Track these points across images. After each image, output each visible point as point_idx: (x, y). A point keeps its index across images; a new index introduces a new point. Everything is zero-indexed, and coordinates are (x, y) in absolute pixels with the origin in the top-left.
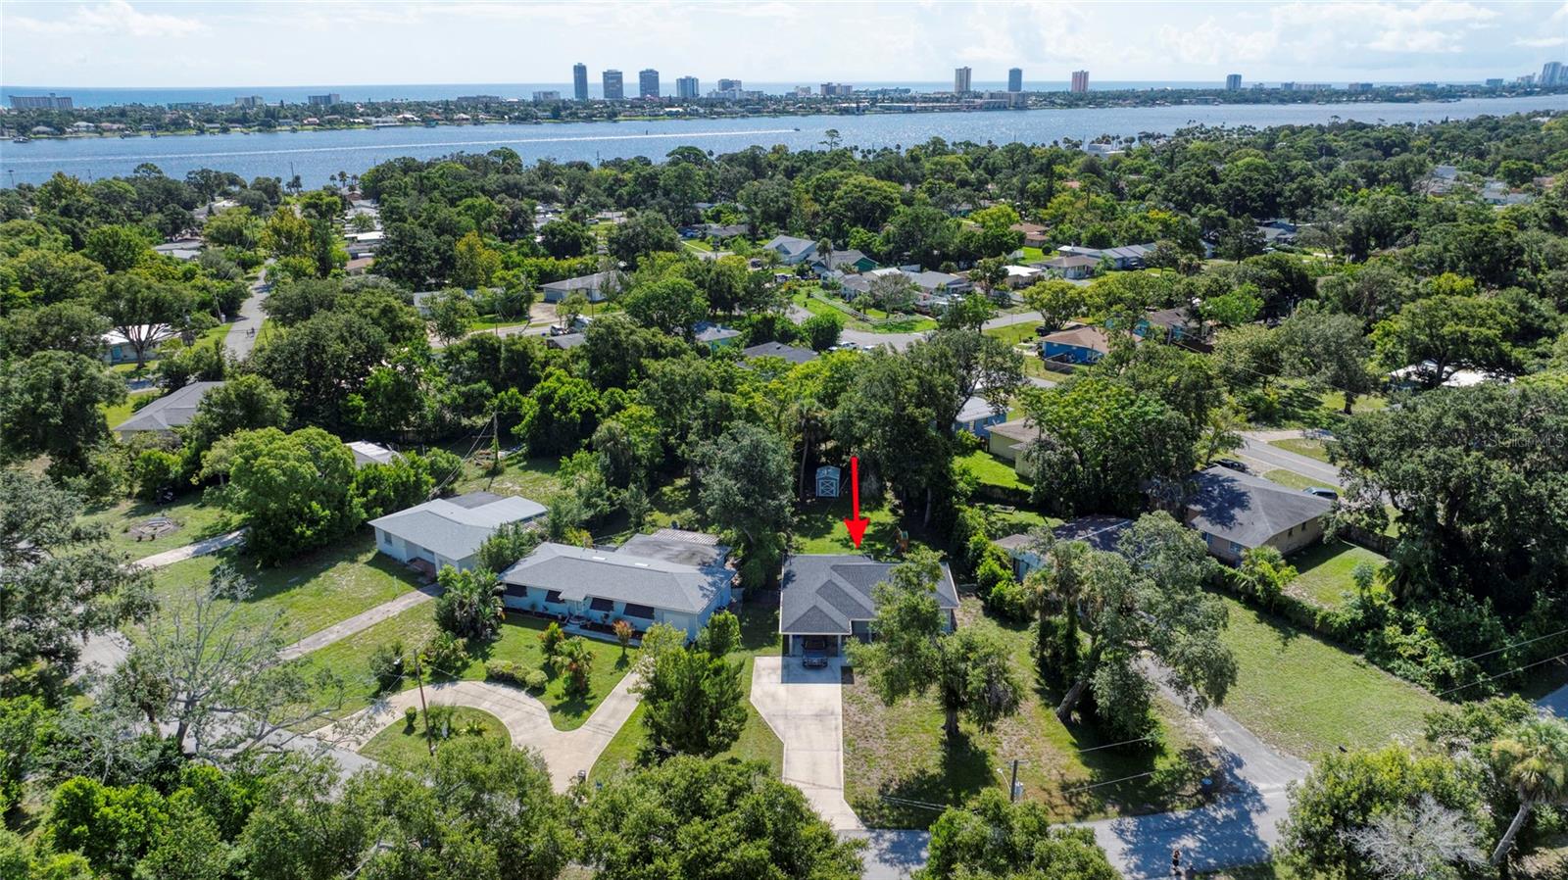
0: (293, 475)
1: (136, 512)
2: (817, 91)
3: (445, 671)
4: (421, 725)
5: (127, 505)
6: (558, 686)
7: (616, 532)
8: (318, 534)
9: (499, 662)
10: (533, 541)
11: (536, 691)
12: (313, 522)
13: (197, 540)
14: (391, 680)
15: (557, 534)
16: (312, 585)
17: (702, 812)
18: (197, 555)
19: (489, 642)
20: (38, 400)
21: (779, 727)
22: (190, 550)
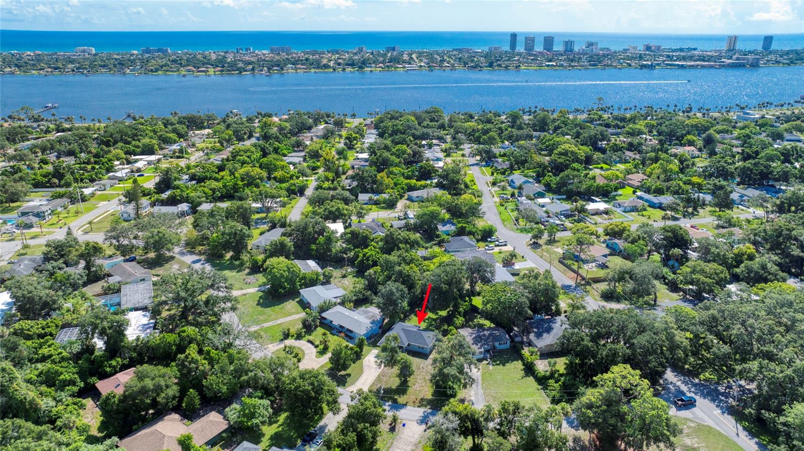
0: (282, 276)
1: (249, 274)
2: (641, 49)
3: (299, 337)
4: (287, 349)
5: (247, 271)
6: (321, 347)
7: (364, 304)
8: (286, 292)
9: (311, 338)
10: (335, 305)
11: (316, 347)
12: (285, 288)
13: (260, 286)
14: (286, 336)
15: (342, 304)
16: (281, 306)
17: (304, 379)
18: (258, 291)
19: (312, 331)
20: (230, 238)
21: (365, 368)
22: (257, 289)
